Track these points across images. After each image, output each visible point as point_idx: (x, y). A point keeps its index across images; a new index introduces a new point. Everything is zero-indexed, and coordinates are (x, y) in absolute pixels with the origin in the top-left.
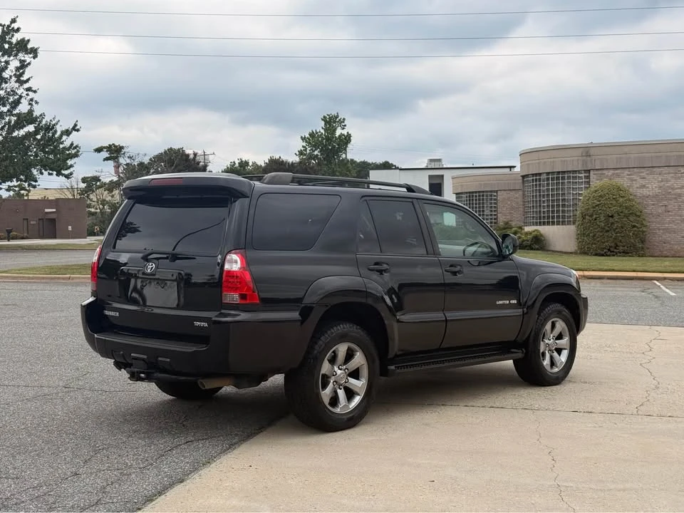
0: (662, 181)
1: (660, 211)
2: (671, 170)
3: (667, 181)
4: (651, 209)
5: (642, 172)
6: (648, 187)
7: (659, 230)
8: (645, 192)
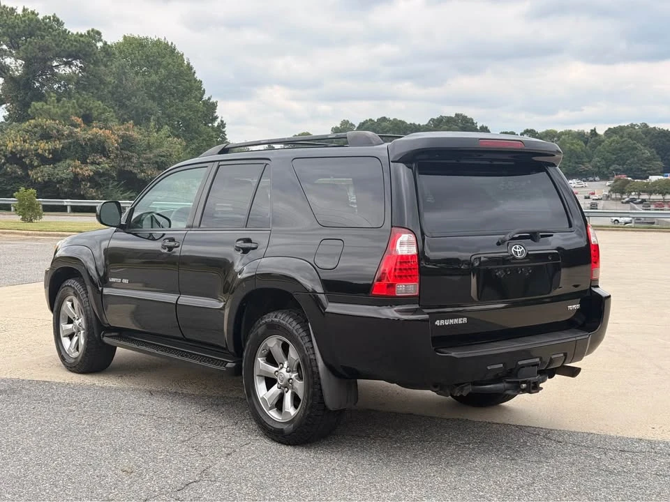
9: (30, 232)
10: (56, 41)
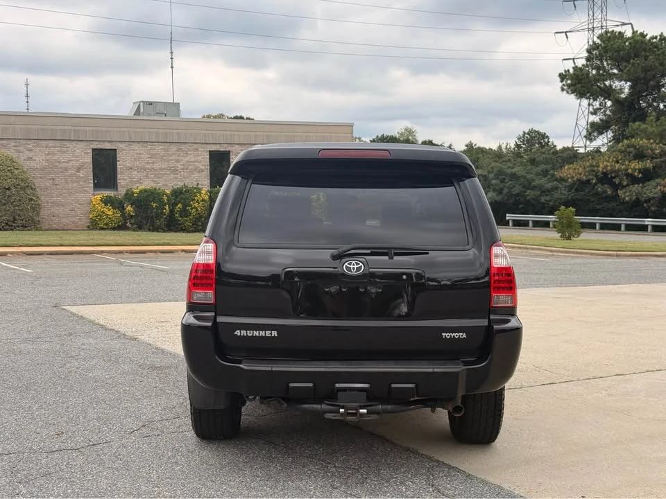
0: (49, 154)
1: (48, 184)
2: (58, 143)
3: (54, 154)
4: (38, 181)
5: (29, 144)
6: (35, 160)
7: (48, 203)
8: (32, 164)
9: (554, 249)
10: (659, 60)
